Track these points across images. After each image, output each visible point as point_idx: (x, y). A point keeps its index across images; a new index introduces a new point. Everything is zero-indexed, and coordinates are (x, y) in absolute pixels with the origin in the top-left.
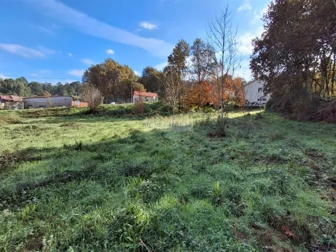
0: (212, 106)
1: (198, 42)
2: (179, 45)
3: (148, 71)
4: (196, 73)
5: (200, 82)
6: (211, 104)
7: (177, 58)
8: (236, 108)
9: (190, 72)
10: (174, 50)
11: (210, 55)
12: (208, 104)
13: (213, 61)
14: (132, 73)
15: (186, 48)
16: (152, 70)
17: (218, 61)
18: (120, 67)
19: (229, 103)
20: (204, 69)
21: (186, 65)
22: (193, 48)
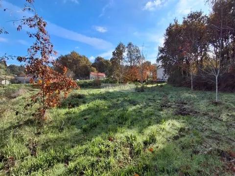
0: (139, 81)
1: (130, 44)
2: (119, 46)
3: (98, 59)
4: (129, 62)
5: (131, 67)
7: (118, 53)
8: (152, 82)
9: (126, 61)
10: (116, 49)
11: (137, 52)
12: (136, 80)
13: (139, 55)
14: (88, 60)
15: (123, 48)
16: (101, 59)
18: (80, 57)
19: (149, 79)
20: (134, 60)
21: (123, 57)
22: (127, 47)
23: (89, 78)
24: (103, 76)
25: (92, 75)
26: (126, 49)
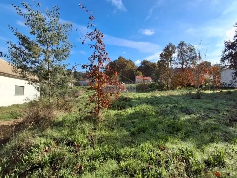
0: (193, 86)
1: (182, 44)
3: (144, 63)
4: (180, 63)
5: (183, 70)
6: (192, 84)
7: (167, 54)
8: (212, 88)
9: (176, 63)
10: (165, 50)
11: (191, 51)
12: (189, 85)
13: (193, 55)
14: (134, 64)
15: (173, 48)
16: (147, 62)
17: (198, 55)
18: (127, 61)
19: (207, 84)
20: (186, 61)
21: (173, 59)
22: (178, 48)
23: (134, 82)
24: (149, 80)
25: (138, 79)
26: (177, 50)
